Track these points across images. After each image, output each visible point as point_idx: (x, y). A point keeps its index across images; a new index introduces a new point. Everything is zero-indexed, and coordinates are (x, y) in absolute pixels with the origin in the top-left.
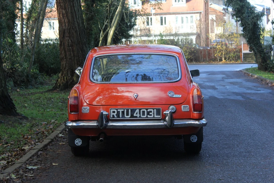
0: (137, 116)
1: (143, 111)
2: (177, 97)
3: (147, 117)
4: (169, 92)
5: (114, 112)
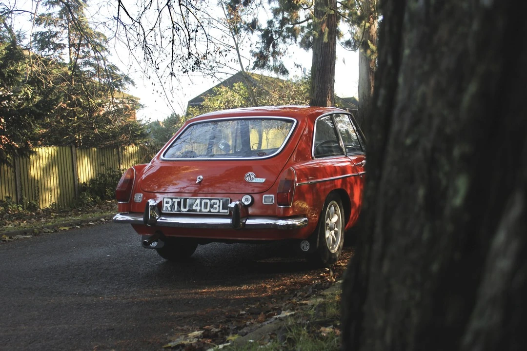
0: (197, 210)
1: (205, 203)
2: (258, 181)
3: (210, 211)
4: (248, 175)
5: (167, 203)
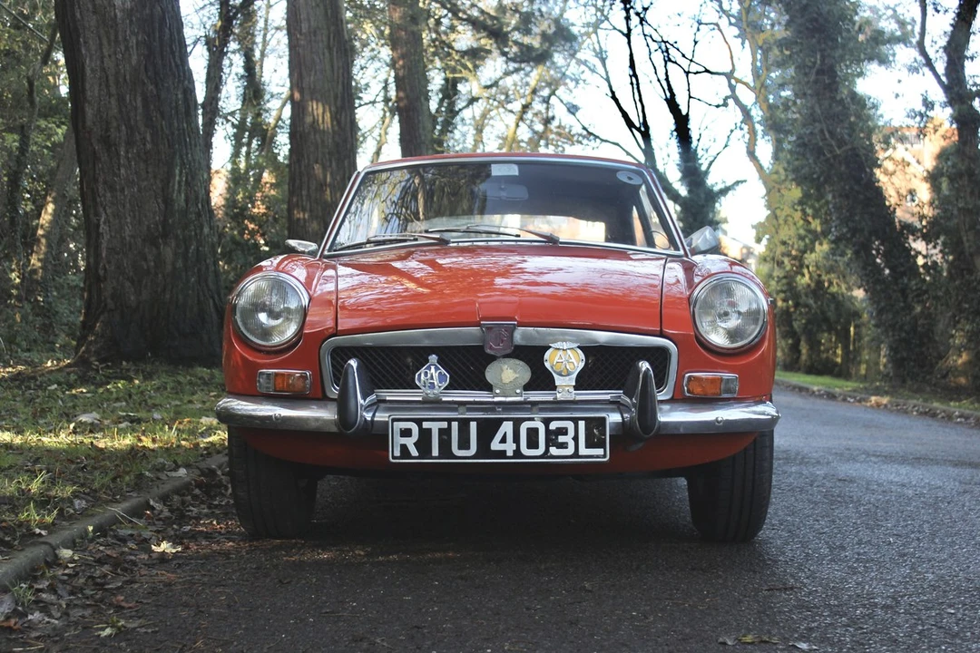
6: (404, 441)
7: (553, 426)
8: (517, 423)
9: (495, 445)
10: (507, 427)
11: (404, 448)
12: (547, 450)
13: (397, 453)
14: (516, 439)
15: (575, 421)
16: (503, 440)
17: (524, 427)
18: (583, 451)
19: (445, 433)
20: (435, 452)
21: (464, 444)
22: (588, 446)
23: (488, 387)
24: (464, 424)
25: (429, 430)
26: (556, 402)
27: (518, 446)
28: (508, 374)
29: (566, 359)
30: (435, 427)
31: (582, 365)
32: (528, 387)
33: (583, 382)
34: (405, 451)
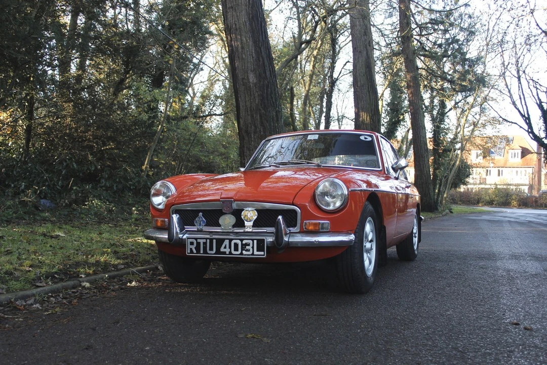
6: (191, 247)
7: (244, 242)
8: (230, 240)
9: (222, 250)
10: (227, 242)
11: (191, 249)
12: (242, 252)
13: (189, 252)
14: (230, 247)
15: (253, 240)
16: (225, 248)
17: (233, 242)
18: (256, 253)
19: (205, 244)
20: (202, 252)
21: (211, 249)
22: (257, 251)
23: (219, 225)
24: (211, 240)
25: (200, 243)
26: (244, 232)
27: (231, 250)
28: (227, 221)
29: (250, 214)
30: (202, 241)
31: (256, 217)
32: (234, 226)
33: (256, 224)
34: (192, 251)
